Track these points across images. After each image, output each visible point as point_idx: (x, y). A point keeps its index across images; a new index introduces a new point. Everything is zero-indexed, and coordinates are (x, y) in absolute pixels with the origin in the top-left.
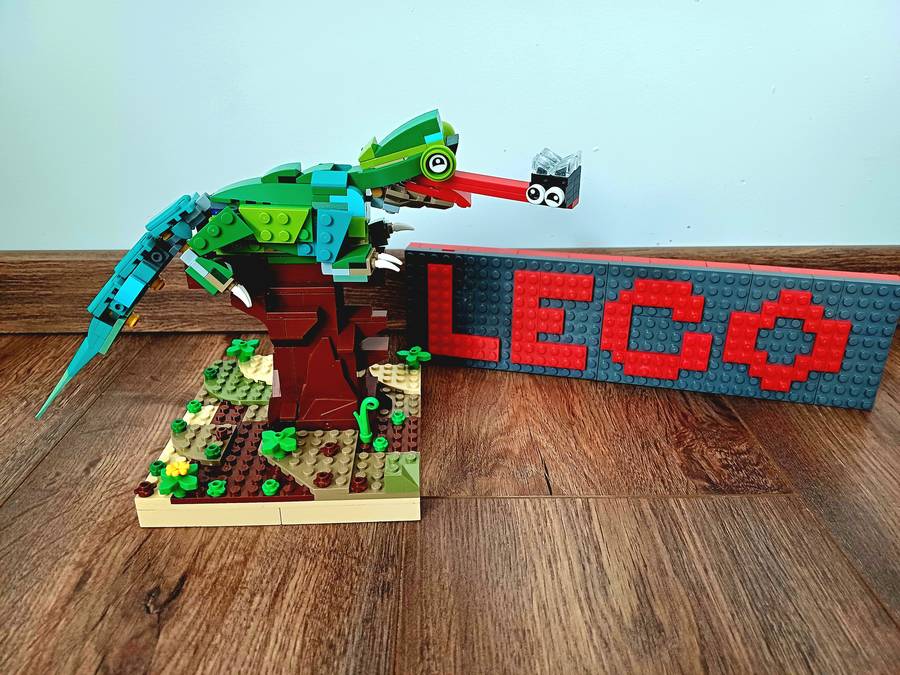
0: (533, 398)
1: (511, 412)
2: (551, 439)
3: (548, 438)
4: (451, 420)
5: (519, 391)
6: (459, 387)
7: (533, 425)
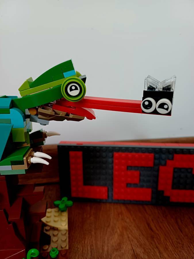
0: (128, 220)
1: (118, 231)
2: (145, 250)
3: (143, 251)
4: (86, 242)
5: (120, 216)
6: (88, 216)
7: (132, 240)
